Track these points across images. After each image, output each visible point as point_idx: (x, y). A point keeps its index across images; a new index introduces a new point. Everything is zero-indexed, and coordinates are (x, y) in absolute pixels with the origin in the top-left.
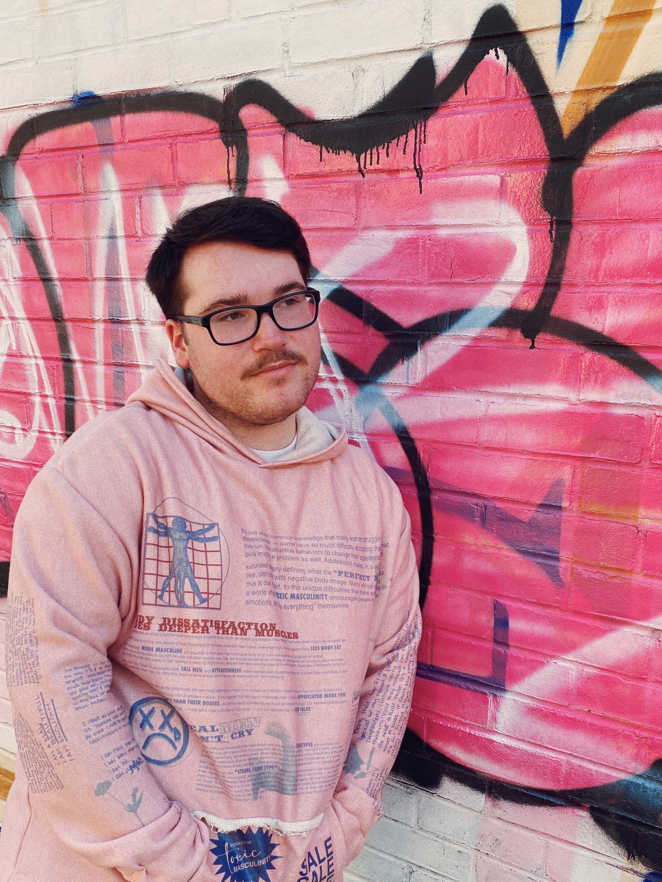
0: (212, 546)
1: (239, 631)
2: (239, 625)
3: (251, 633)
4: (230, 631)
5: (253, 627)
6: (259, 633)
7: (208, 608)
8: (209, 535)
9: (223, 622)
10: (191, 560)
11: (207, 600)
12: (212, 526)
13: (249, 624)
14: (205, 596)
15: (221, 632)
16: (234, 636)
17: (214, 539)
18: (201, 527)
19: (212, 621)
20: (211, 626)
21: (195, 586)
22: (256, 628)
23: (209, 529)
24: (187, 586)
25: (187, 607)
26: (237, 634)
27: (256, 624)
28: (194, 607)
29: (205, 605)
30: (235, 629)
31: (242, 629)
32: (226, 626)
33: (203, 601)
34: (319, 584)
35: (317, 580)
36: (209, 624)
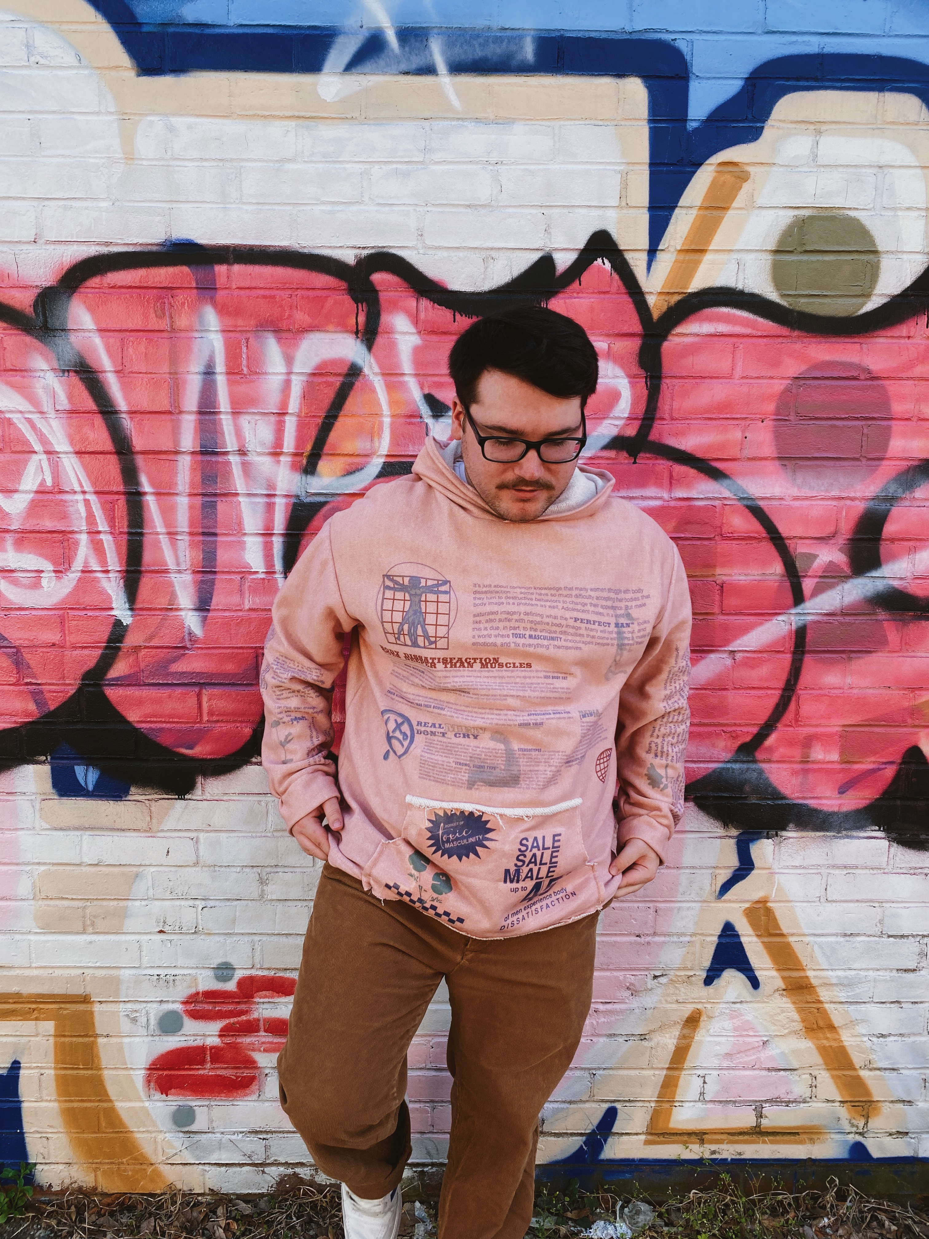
0: (443, 598)
1: (466, 665)
2: (466, 660)
3: (477, 666)
4: (458, 665)
5: (478, 661)
6: (484, 665)
7: (436, 648)
8: (442, 589)
9: (451, 659)
10: (423, 611)
11: (435, 642)
12: (446, 582)
13: (475, 659)
14: (433, 639)
15: (449, 666)
16: (461, 669)
17: (446, 592)
18: (436, 582)
19: (439, 659)
20: (439, 662)
21: (425, 631)
23: (441, 585)
24: (420, 632)
25: (419, 647)
26: (464, 667)
27: (481, 659)
28: (425, 647)
29: (433, 646)
30: (462, 663)
31: (469, 663)
32: (454, 661)
33: (431, 643)
34: (554, 628)
35: (553, 624)
36: (436, 661)
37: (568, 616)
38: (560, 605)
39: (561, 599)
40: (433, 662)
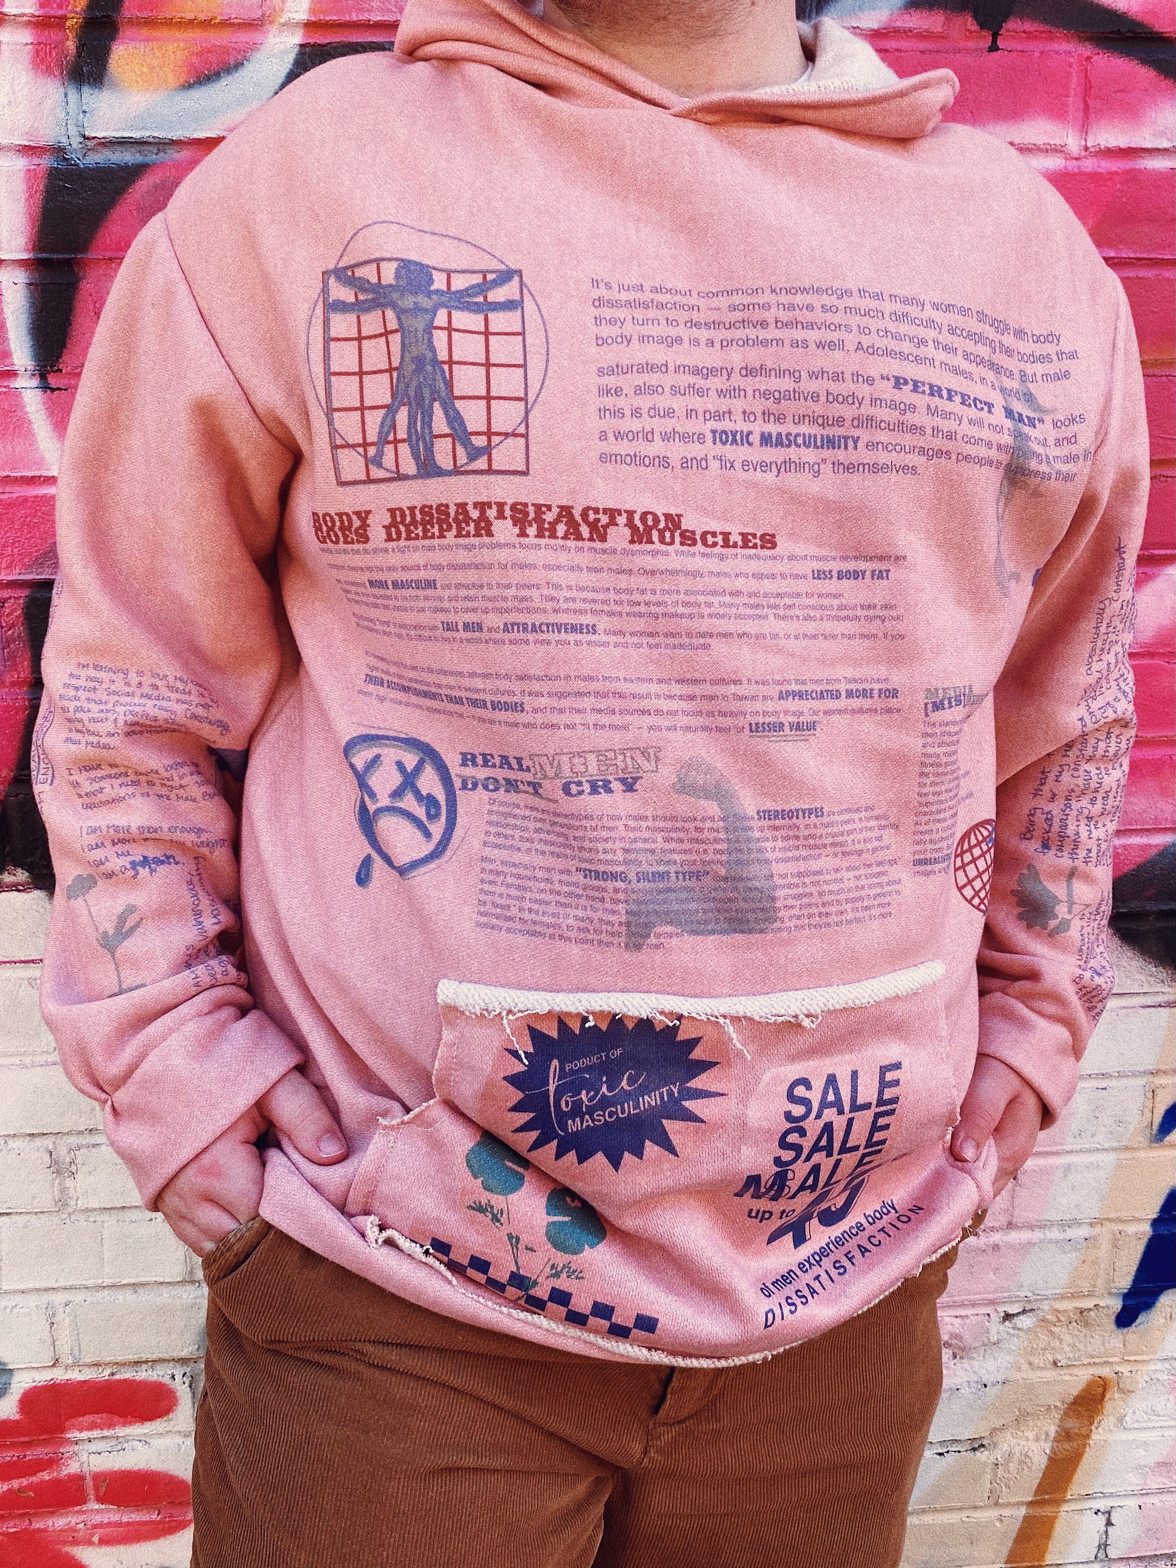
0: (500, 321)
1: (585, 531)
2: (585, 513)
3: (619, 535)
4: (561, 529)
5: (622, 520)
6: (640, 536)
7: (490, 471)
8: (498, 295)
9: (538, 507)
11: (488, 450)
12: (506, 276)
13: (612, 513)
14: (480, 441)
15: (532, 531)
16: (571, 543)
17: (510, 305)
18: (477, 279)
19: (501, 506)
20: (501, 516)
21: (455, 419)
22: (630, 524)
23: (495, 284)
24: (440, 424)
26: (579, 537)
27: (630, 514)
28: (457, 471)
29: (481, 463)
30: (573, 525)
31: (593, 526)
32: (549, 517)
33: (474, 454)
34: (837, 410)
35: (832, 398)
36: (492, 513)
37: (874, 373)
38: (851, 340)
39: (854, 321)
40: (483, 517)
